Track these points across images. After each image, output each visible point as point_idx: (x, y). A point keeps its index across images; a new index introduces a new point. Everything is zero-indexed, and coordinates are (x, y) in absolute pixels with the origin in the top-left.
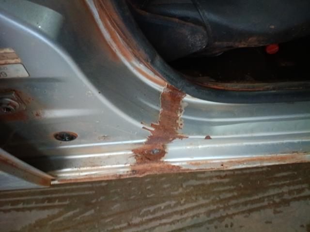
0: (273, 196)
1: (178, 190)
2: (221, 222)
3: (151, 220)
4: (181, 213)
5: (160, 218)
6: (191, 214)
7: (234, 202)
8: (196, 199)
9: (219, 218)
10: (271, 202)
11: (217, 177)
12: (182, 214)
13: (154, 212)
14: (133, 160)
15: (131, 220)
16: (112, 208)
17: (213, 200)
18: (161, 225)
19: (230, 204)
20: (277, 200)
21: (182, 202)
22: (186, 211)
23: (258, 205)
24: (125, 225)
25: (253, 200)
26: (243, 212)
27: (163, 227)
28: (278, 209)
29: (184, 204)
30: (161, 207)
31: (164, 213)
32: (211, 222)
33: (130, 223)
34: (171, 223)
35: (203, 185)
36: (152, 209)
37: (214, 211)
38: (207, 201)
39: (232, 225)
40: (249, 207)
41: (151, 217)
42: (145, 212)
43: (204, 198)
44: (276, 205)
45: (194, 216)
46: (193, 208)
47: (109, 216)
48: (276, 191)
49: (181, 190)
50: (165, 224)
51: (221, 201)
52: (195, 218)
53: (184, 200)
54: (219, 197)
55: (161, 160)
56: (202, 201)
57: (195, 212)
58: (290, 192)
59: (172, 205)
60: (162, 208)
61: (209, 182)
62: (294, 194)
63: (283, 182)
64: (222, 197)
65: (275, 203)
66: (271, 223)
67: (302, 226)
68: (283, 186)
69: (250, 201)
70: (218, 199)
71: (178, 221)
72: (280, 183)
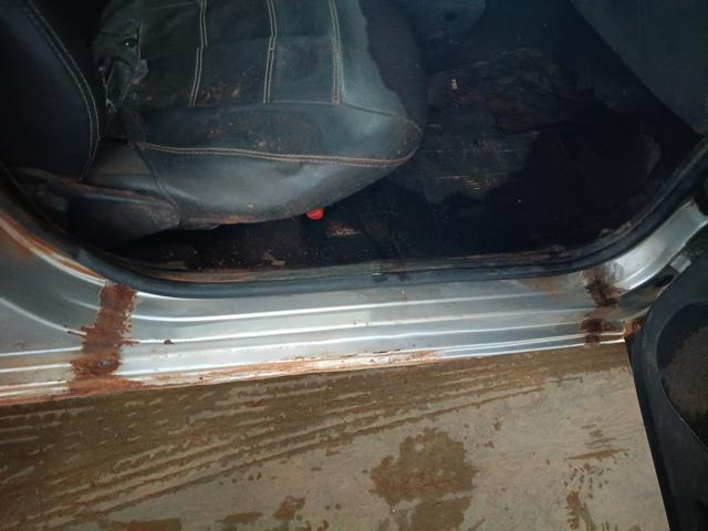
0: (329, 429)
1: (181, 427)
2: (243, 472)
3: (130, 477)
4: (181, 462)
5: (146, 473)
6: (197, 463)
7: (268, 441)
8: (209, 440)
9: (242, 466)
10: (325, 439)
11: (246, 404)
12: (182, 464)
13: (138, 463)
14: (72, 376)
15: (97, 478)
16: (67, 462)
17: (235, 440)
18: (146, 482)
19: (261, 444)
20: (335, 435)
21: (185, 446)
22: (190, 459)
23: (305, 444)
24: (87, 486)
25: (298, 437)
26: (280, 456)
27: (149, 485)
28: (334, 449)
29: (188, 449)
30: (148, 456)
31: (154, 464)
32: (226, 473)
33: (96, 482)
34: (162, 480)
35: (222, 418)
36: (134, 459)
37: (234, 456)
38: (225, 442)
39: (259, 476)
40: (290, 447)
41: (131, 471)
42: (123, 464)
43: (221, 438)
44: (332, 442)
45: (201, 466)
46: (201, 455)
47: (60, 475)
48: (336, 422)
49: (185, 428)
50: (153, 481)
51: (248, 440)
52: (204, 469)
53: (189, 442)
54: (245, 436)
55: (113, 374)
56: (217, 443)
57: (204, 460)
58: (356, 423)
59: (169, 451)
60: (152, 456)
61: (232, 412)
62: (361, 425)
63: (347, 408)
64: (250, 434)
65: (330, 440)
66: (319, 469)
67: (365, 471)
68: (346, 413)
69: (293, 438)
70: (243, 438)
71: (175, 475)
72: (343, 410)
